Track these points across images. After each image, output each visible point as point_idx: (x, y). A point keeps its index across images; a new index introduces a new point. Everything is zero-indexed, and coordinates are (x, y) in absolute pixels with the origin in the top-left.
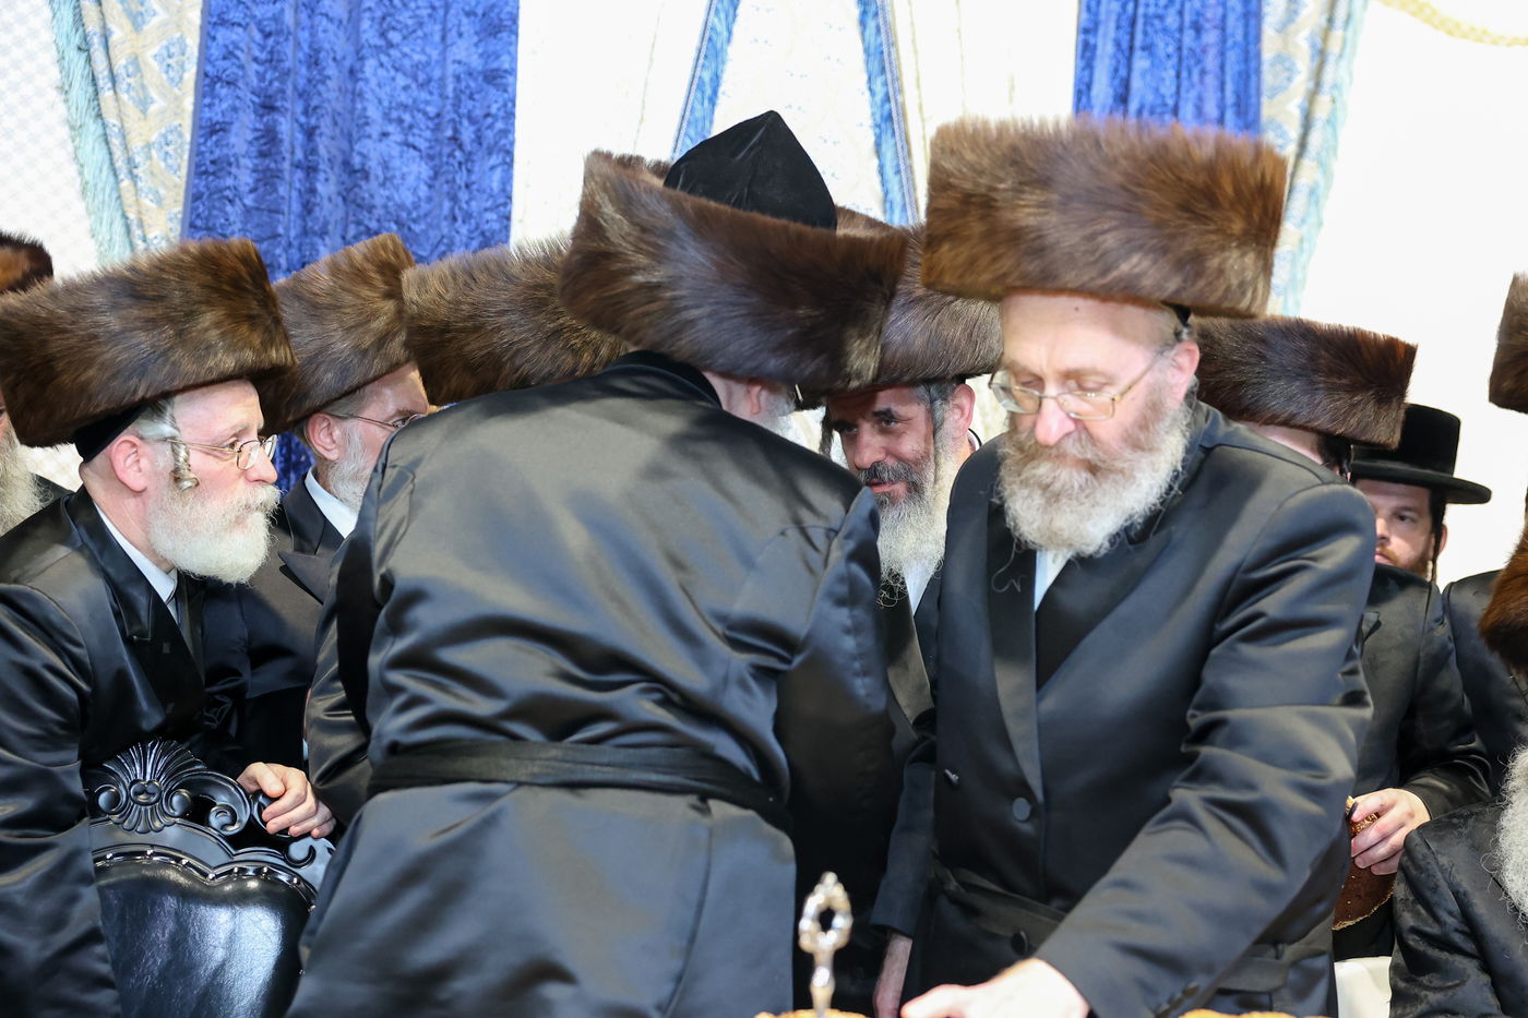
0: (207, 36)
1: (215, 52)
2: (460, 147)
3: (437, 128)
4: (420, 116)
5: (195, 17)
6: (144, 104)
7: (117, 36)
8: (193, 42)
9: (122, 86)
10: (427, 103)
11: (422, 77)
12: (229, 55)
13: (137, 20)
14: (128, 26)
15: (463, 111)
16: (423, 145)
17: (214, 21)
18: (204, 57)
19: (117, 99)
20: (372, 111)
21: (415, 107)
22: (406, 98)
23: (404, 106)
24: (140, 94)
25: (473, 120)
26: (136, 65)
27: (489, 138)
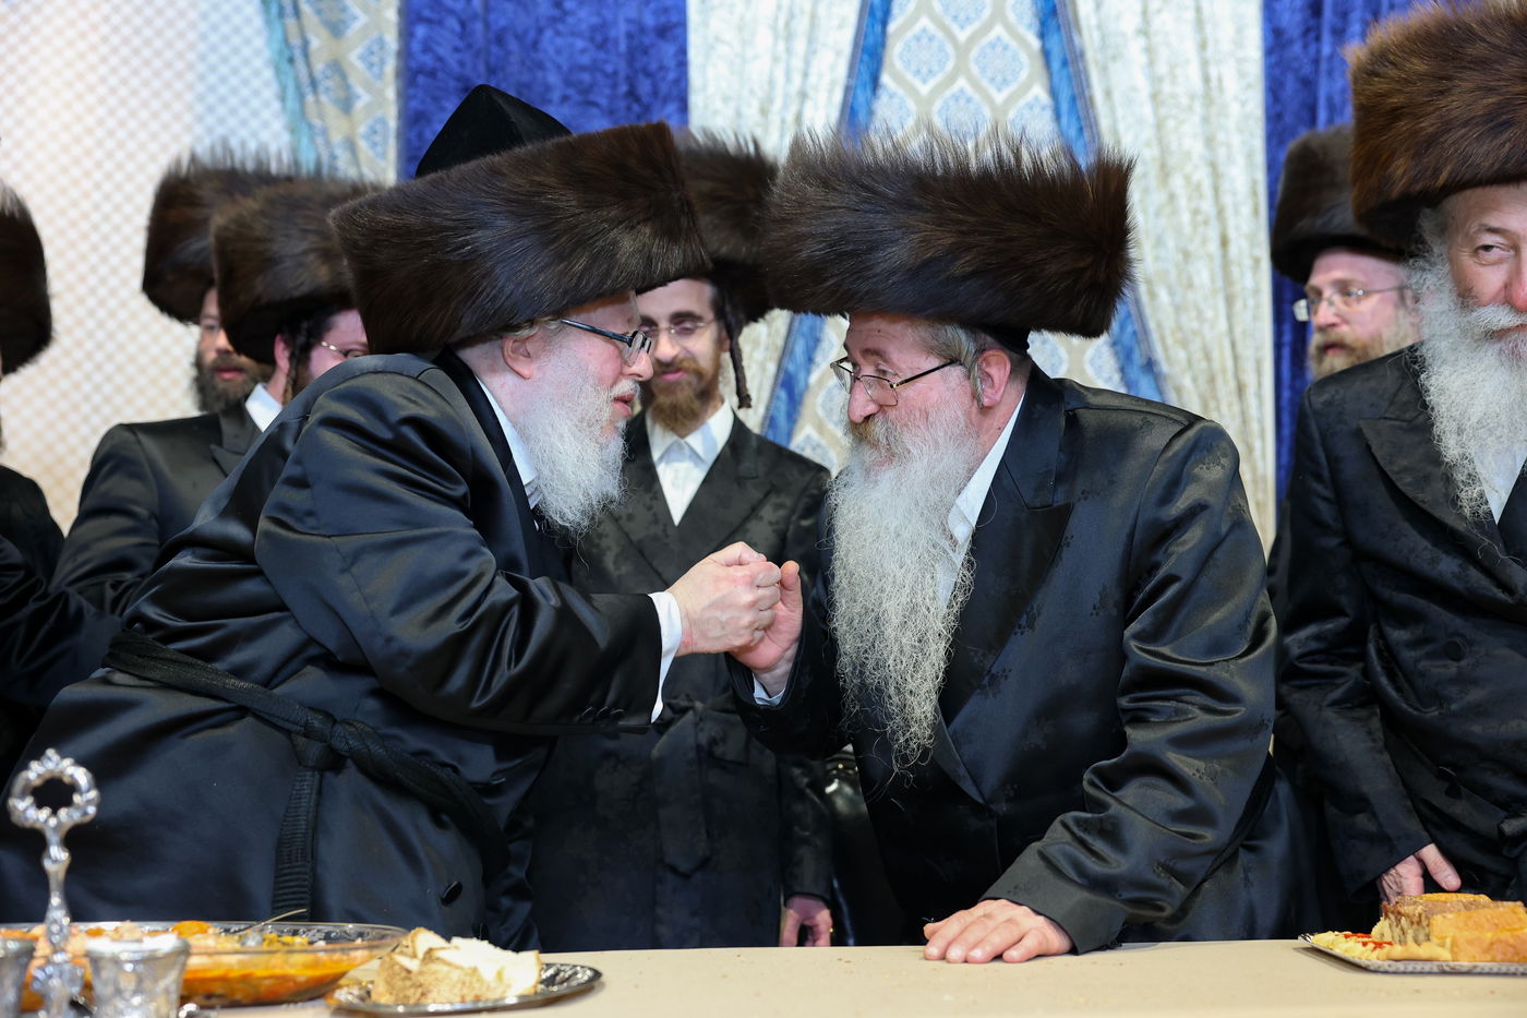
0: (406, 33)
1: (416, 47)
2: (638, 100)
3: (614, 86)
4: (599, 77)
5: (391, 15)
6: (346, 105)
7: (315, 43)
8: (392, 41)
9: (321, 88)
10: (606, 62)
11: (599, 38)
12: (426, 49)
13: (336, 29)
14: (324, 33)
15: (638, 65)
16: (603, 101)
17: (410, 17)
18: (405, 53)
19: (317, 101)
20: (553, 78)
21: (594, 68)
22: (585, 60)
23: (583, 68)
24: (341, 94)
25: (648, 74)
26: (337, 68)
27: (664, 88)
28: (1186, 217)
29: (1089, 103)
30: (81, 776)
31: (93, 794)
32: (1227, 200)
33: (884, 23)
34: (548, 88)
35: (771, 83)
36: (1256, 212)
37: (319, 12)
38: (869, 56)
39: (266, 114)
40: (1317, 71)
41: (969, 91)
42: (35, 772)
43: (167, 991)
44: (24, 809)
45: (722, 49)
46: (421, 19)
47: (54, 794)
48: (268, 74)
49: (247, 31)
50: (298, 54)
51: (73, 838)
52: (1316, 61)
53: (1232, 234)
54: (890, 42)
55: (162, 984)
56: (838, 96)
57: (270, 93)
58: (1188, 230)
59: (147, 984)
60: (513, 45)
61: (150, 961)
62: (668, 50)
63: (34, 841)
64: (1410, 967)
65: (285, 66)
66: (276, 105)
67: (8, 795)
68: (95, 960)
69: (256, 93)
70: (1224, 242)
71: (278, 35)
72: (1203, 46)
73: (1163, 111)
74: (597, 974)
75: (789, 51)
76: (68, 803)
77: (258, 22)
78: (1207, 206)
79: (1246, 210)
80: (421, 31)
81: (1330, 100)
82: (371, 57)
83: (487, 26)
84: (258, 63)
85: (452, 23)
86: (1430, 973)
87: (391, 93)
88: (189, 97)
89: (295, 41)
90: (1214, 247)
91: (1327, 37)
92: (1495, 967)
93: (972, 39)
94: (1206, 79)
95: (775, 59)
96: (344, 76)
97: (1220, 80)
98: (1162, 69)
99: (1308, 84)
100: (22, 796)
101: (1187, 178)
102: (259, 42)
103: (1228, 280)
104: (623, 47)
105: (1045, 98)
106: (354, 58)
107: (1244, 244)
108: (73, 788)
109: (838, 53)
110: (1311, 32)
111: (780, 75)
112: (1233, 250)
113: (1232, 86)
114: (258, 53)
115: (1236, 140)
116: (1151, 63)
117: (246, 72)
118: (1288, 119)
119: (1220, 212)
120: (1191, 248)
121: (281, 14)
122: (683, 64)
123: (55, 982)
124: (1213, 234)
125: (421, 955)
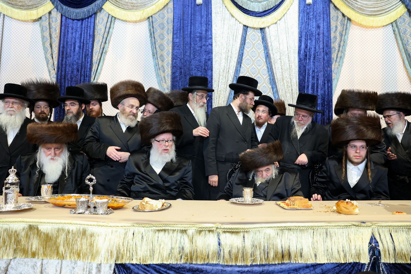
0: (172, 61)
1: (174, 63)
3: (202, 68)
6: (164, 72)
7: (160, 63)
8: (170, 62)
9: (160, 69)
10: (201, 64)
11: (200, 61)
13: (163, 61)
14: (161, 61)
16: (200, 70)
18: (172, 64)
19: (160, 71)
20: (193, 67)
21: (199, 65)
22: (198, 64)
23: (197, 65)
24: (163, 70)
25: (207, 66)
26: (163, 66)
27: (209, 68)
28: (286, 86)
29: (272, 69)
30: (94, 178)
31: (96, 180)
32: (292, 84)
33: (242, 57)
34: (192, 68)
35: (225, 67)
36: (297, 86)
37: (160, 59)
38: (239, 62)
39: (153, 73)
40: (306, 65)
41: (255, 67)
42: (88, 177)
43: (105, 207)
44: (87, 182)
45: (217, 62)
46: (174, 59)
47: (91, 180)
48: (154, 67)
49: (151, 62)
50: (157, 65)
51: (93, 186)
52: (306, 63)
53: (293, 89)
54: (243, 60)
55: (104, 206)
56: (234, 68)
57: (154, 70)
58: (286, 88)
59: (102, 206)
60: (188, 62)
61: (104, 203)
62: (210, 62)
63: (88, 186)
65: (156, 66)
66: (154, 72)
67: (85, 180)
68: (96, 202)
69: (152, 70)
70: (292, 90)
71: (155, 62)
72: (289, 61)
73: (283, 71)
74: (171, 205)
75: (227, 62)
76: (92, 181)
77: (152, 60)
78: (289, 85)
79: (295, 85)
80: (174, 61)
81: (308, 69)
82: (167, 65)
83: (184, 59)
84: (152, 66)
85: (179, 59)
87: (170, 70)
88: (143, 71)
89: (157, 63)
90: (290, 91)
91: (308, 60)
93: (255, 59)
94: (290, 66)
95: (225, 63)
96: (164, 68)
97: (292, 66)
98: (282, 64)
99: (305, 67)
100: (87, 180)
101: (286, 80)
102: (152, 63)
103: (292, 96)
104: (203, 62)
105: (266, 68)
106: (165, 65)
107: (295, 90)
108: (93, 179)
109: (235, 62)
110: (305, 59)
111: (226, 65)
112: (293, 91)
113: (293, 67)
114: (152, 64)
115: (294, 75)
116: (281, 63)
117: (150, 67)
118: (302, 72)
119: (292, 85)
120: (286, 91)
121: (155, 59)
122: (212, 64)
123: (91, 205)
124: (290, 89)
125: (145, 202)
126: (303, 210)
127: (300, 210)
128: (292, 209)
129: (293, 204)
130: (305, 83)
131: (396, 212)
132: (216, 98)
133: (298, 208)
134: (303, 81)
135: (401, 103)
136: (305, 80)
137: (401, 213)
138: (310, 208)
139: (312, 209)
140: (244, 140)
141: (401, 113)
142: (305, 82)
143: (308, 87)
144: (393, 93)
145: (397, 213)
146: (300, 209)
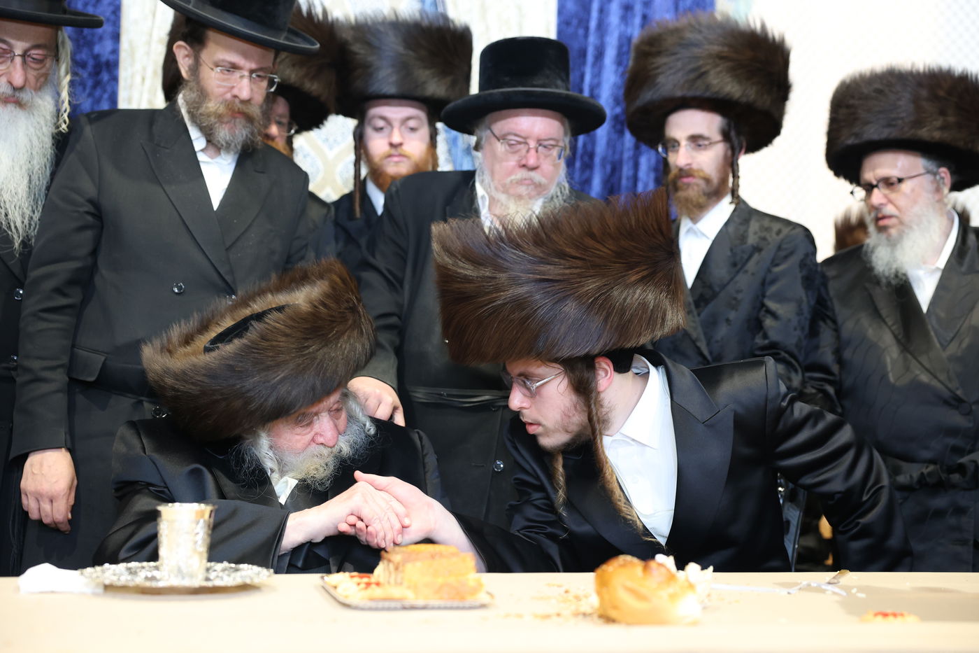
64: (387, 604)
86: (395, 609)
92: (449, 604)
126: (439, 608)
127: (424, 608)
128: (380, 605)
129: (399, 580)
130: (586, 35)
131: (876, 615)
132: (138, 79)
133: (411, 597)
134: (580, 21)
135: (951, 119)
136: (588, 21)
137: (895, 615)
138: (470, 601)
139: (483, 606)
140: (220, 282)
141: (944, 172)
142: (587, 29)
143: (600, 55)
144: (918, 73)
145: (880, 618)
146: (421, 602)
